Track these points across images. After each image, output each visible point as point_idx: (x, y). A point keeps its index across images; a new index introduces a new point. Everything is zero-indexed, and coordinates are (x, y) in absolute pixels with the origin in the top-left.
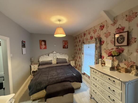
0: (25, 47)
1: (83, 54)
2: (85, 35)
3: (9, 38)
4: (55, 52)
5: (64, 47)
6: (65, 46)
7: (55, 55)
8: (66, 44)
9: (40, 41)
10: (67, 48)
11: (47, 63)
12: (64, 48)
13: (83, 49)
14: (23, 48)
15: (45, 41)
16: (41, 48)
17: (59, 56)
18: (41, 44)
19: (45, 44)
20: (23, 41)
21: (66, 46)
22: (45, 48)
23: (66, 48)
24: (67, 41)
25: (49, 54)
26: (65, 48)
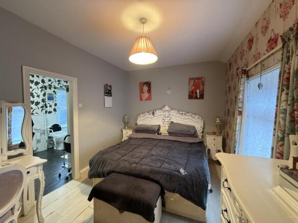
0: (111, 96)
1: (240, 113)
2: (252, 42)
3: (76, 79)
4: (167, 108)
5: (192, 96)
6: (196, 93)
7: (167, 114)
8: (196, 86)
9: (140, 83)
10: (202, 97)
11: (147, 130)
12: (190, 97)
13: (241, 97)
14: (105, 97)
15: (148, 84)
16: (141, 99)
17: (178, 118)
18: (142, 91)
19: (149, 91)
20: (107, 85)
21: (198, 91)
22: (149, 98)
23: (198, 98)
24: (202, 78)
25: (156, 110)
26: (196, 98)
